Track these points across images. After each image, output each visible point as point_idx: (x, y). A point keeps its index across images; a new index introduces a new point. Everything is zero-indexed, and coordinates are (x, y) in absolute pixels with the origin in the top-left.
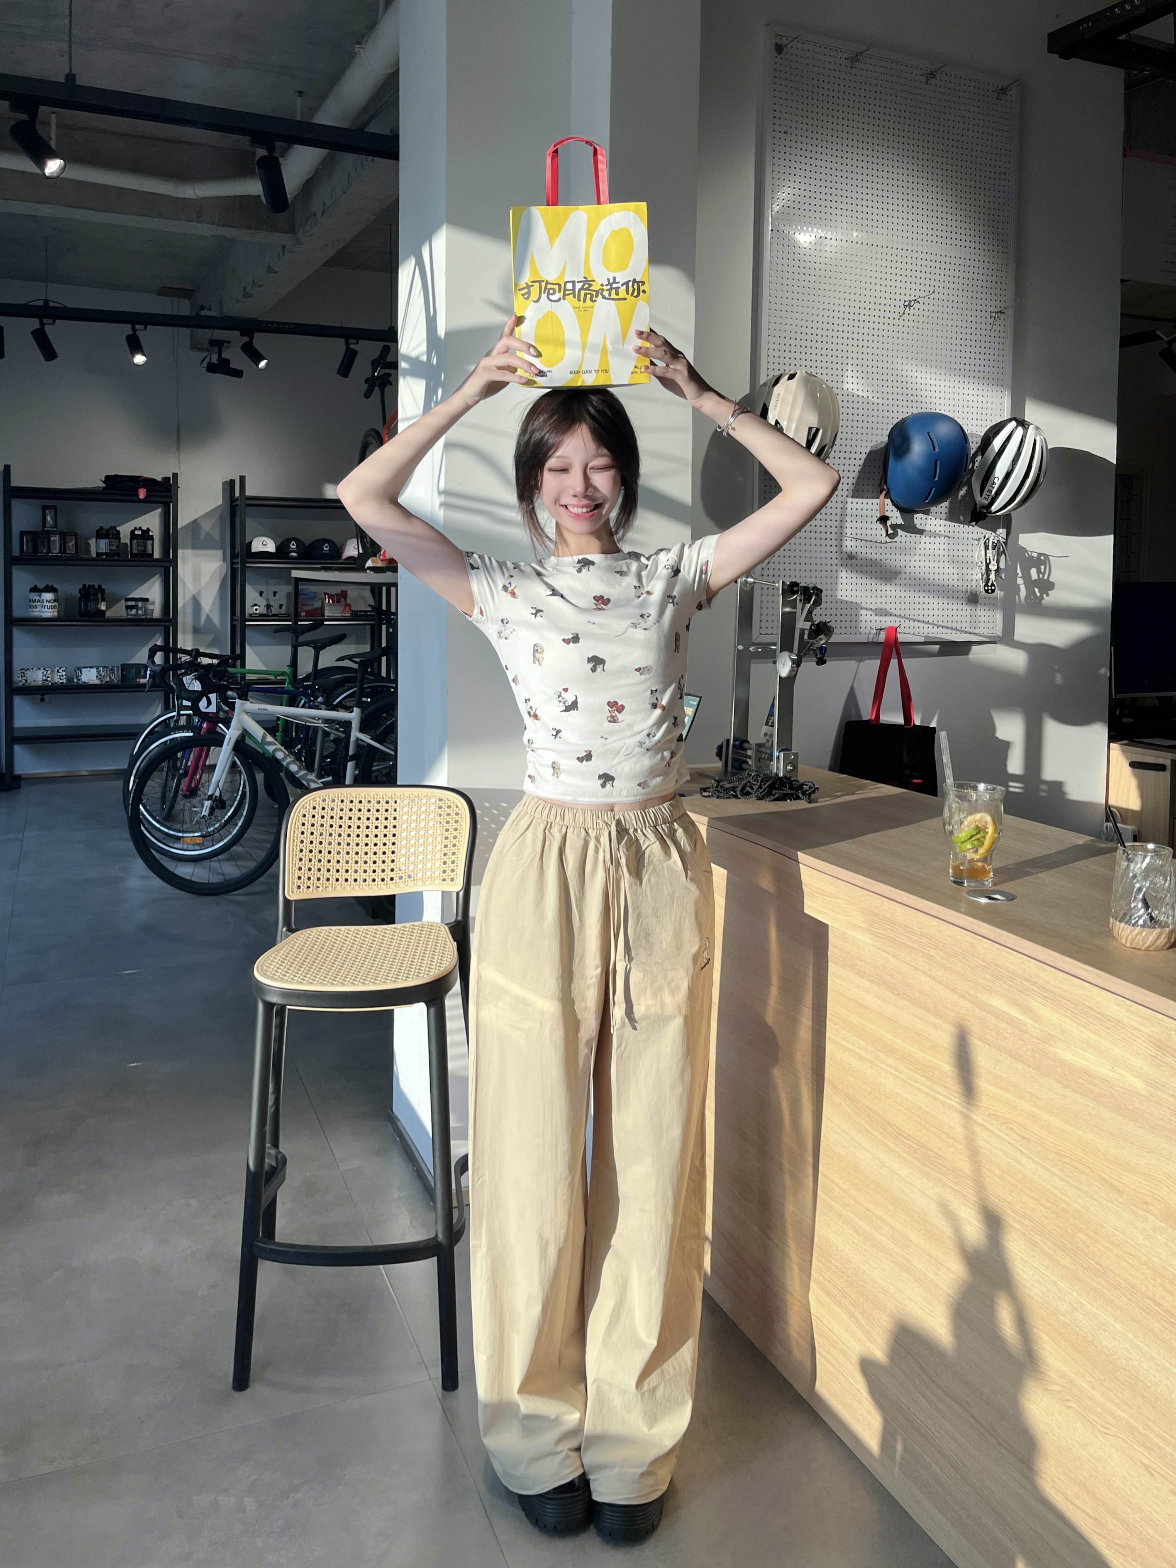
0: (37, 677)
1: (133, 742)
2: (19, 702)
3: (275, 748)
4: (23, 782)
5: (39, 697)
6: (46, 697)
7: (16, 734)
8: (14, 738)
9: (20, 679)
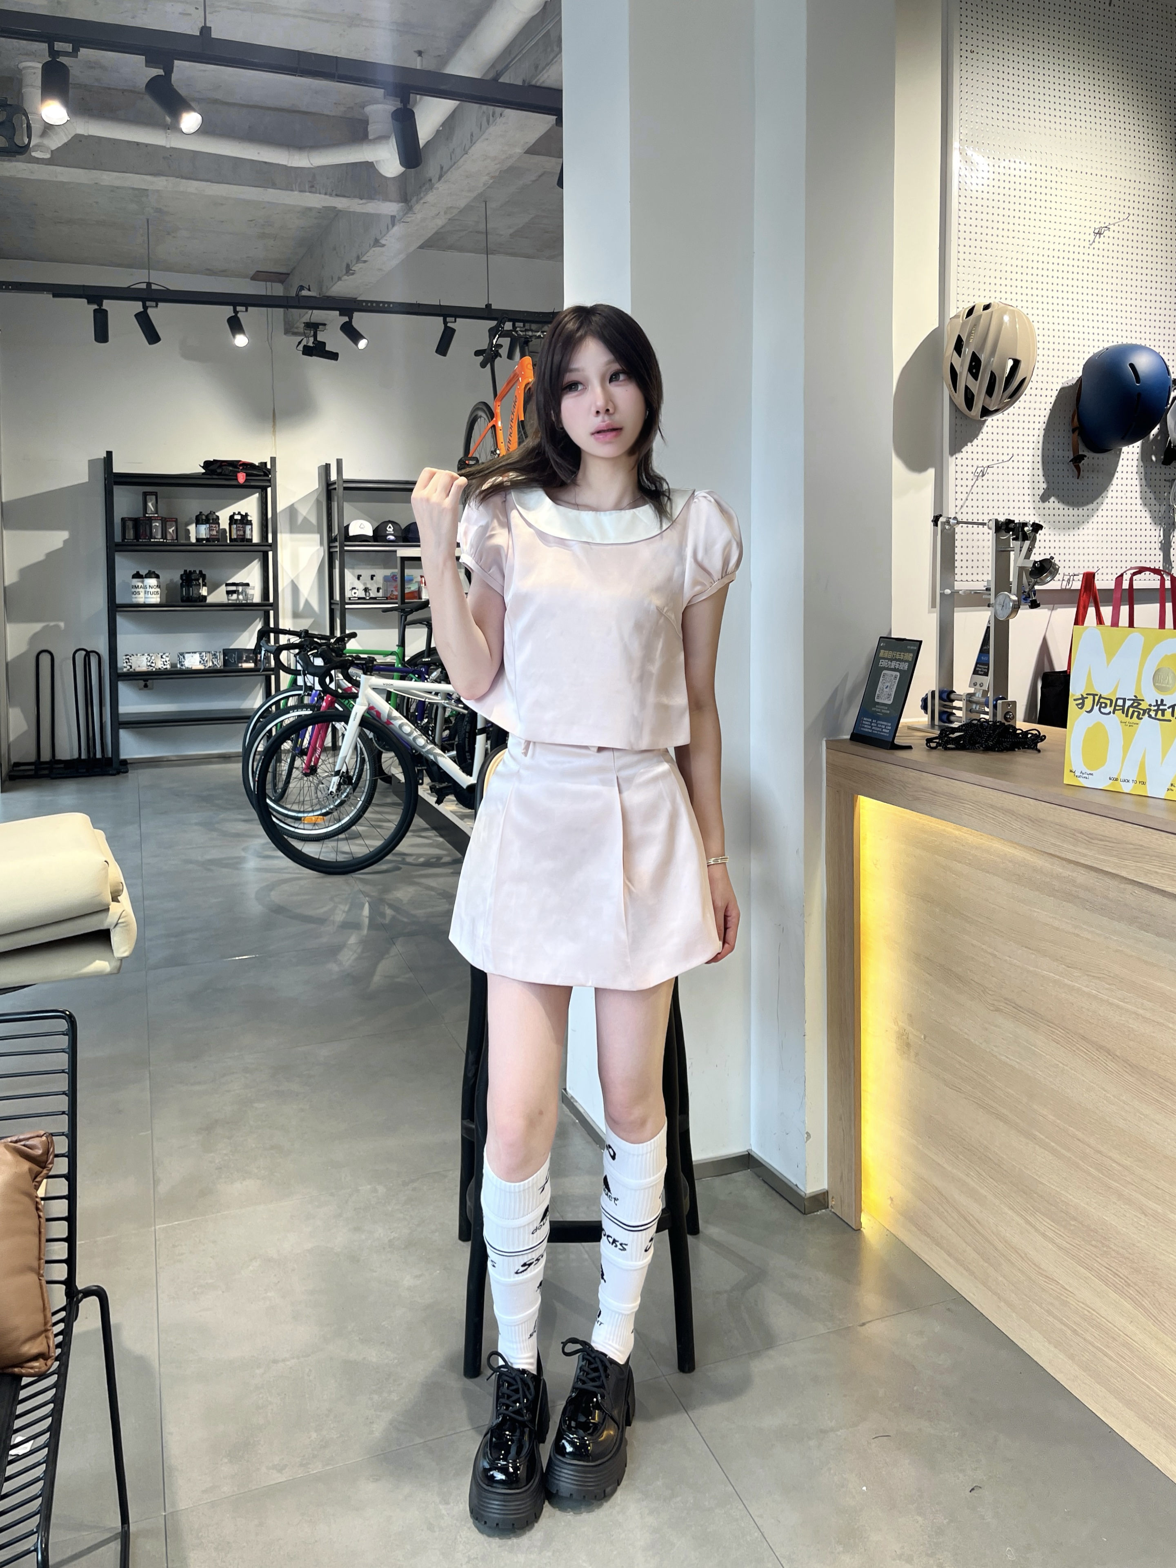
0: (141, 663)
2: (124, 689)
3: (401, 723)
5: (143, 683)
6: (150, 683)
7: (121, 720)
8: (121, 723)
9: (125, 665)
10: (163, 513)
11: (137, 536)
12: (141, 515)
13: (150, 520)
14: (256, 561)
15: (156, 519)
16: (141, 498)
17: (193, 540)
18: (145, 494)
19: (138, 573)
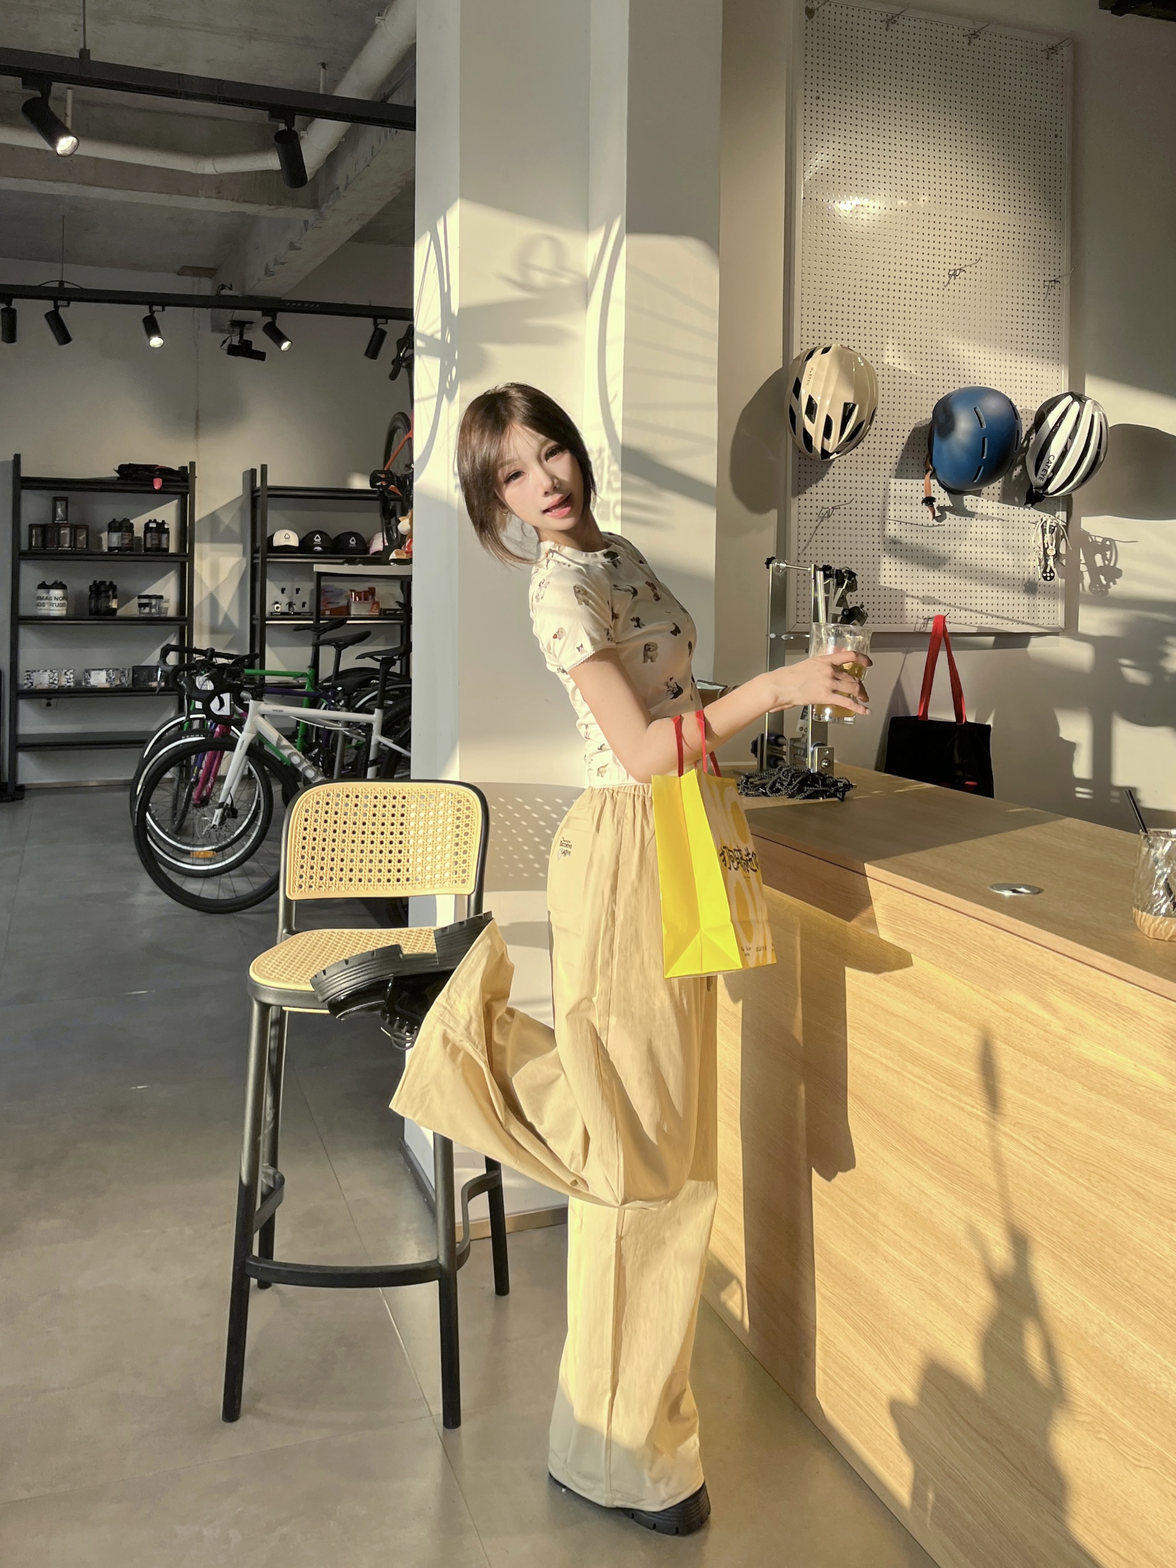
0: (43, 680)
1: (142, 750)
2: (24, 707)
3: (292, 754)
4: (26, 793)
5: (45, 701)
6: (53, 701)
7: (21, 741)
8: (19, 745)
9: (26, 681)
10: (73, 519)
11: (44, 545)
12: (50, 522)
13: (59, 526)
14: (173, 572)
15: (65, 526)
16: (49, 504)
17: (105, 549)
18: (56, 499)
19: (44, 583)
